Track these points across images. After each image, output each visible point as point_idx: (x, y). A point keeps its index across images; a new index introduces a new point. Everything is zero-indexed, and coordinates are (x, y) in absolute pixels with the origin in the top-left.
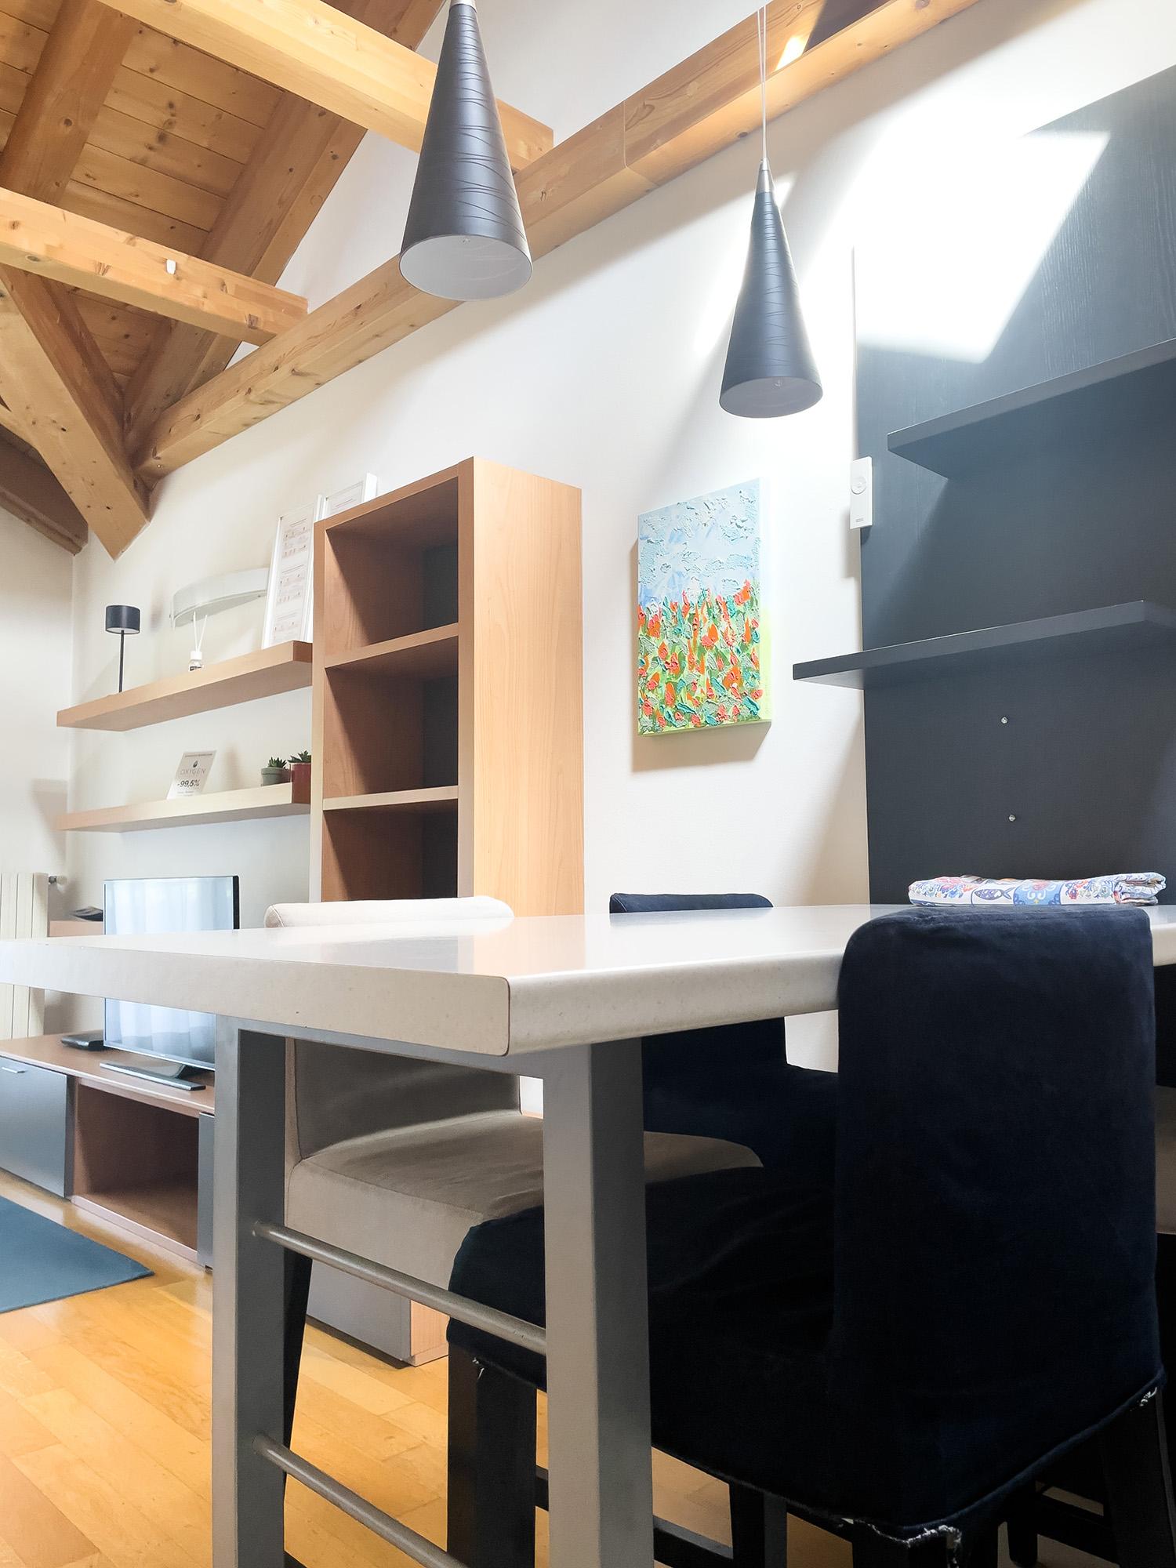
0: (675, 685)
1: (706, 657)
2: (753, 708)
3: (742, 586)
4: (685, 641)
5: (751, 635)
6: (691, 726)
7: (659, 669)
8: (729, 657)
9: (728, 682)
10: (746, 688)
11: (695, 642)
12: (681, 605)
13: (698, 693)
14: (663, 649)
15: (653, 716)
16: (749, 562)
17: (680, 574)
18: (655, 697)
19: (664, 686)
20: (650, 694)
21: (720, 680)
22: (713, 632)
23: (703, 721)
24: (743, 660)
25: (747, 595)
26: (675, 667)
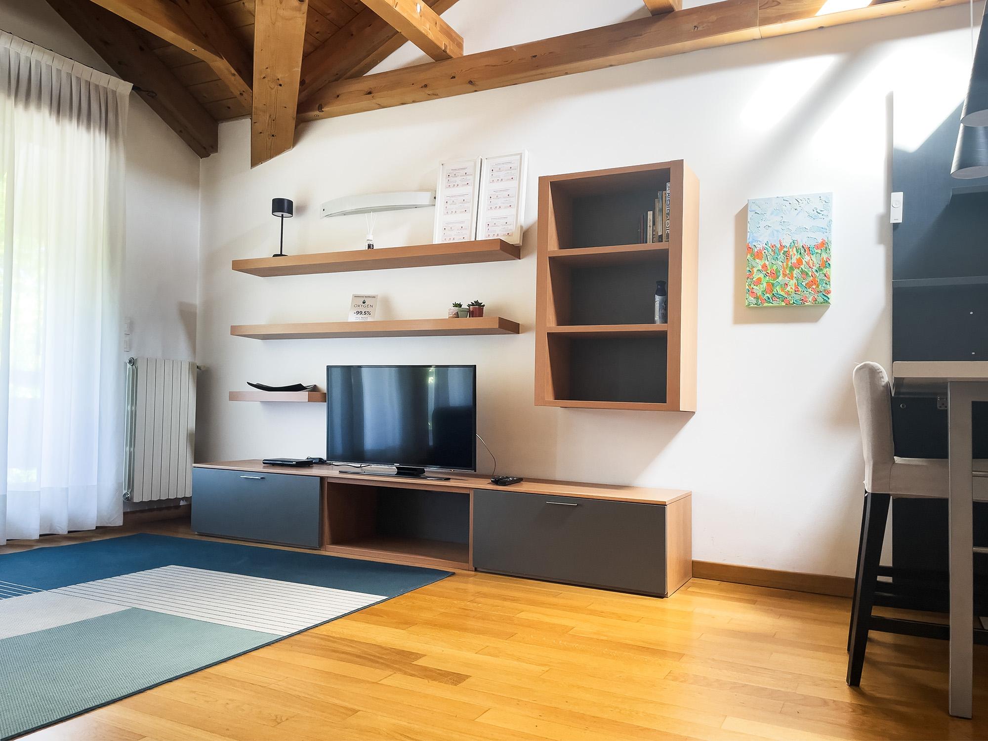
0: (773, 284)
1: (795, 272)
2: (825, 298)
3: (820, 241)
4: (781, 264)
5: (826, 264)
6: (783, 304)
7: (761, 276)
8: (810, 274)
9: (809, 285)
10: (821, 288)
11: (787, 265)
12: (778, 246)
13: (788, 289)
14: (764, 266)
15: (757, 298)
16: (827, 229)
17: (778, 231)
18: (758, 290)
19: (765, 285)
20: (755, 287)
21: (804, 284)
22: (800, 262)
23: (792, 302)
24: (819, 276)
25: (824, 246)
26: (774, 275)
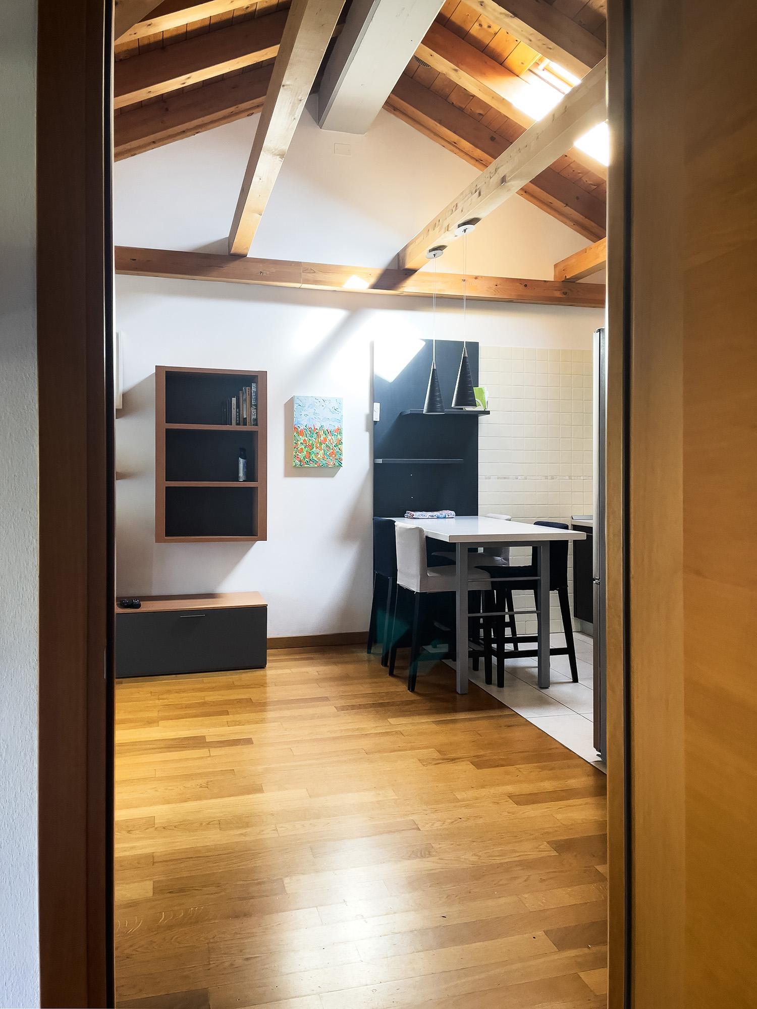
0: (310, 453)
1: (323, 446)
2: (340, 463)
3: (337, 428)
4: (315, 440)
5: (340, 442)
6: (316, 466)
7: (303, 447)
8: (331, 447)
9: (331, 455)
10: (337, 457)
11: (318, 441)
12: (313, 428)
13: (319, 456)
14: (304, 440)
15: (300, 461)
16: (340, 421)
17: (312, 419)
18: (301, 456)
19: (305, 452)
20: (299, 454)
21: (328, 454)
22: (325, 439)
23: (321, 465)
24: (337, 449)
25: (339, 431)
26: (311, 447)
